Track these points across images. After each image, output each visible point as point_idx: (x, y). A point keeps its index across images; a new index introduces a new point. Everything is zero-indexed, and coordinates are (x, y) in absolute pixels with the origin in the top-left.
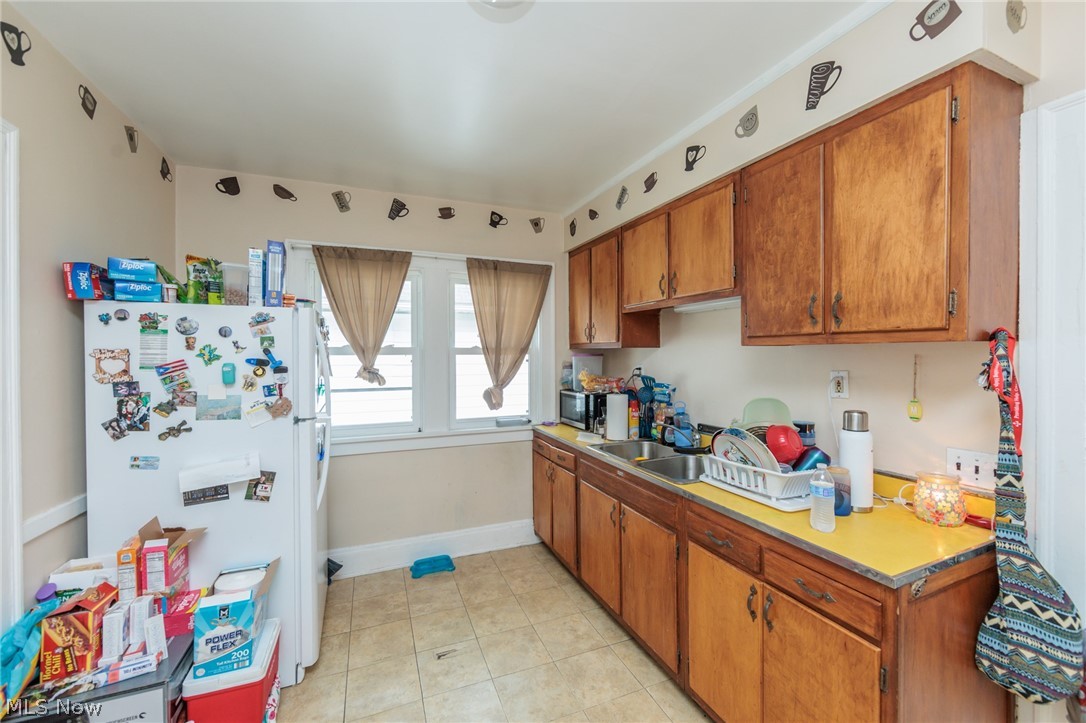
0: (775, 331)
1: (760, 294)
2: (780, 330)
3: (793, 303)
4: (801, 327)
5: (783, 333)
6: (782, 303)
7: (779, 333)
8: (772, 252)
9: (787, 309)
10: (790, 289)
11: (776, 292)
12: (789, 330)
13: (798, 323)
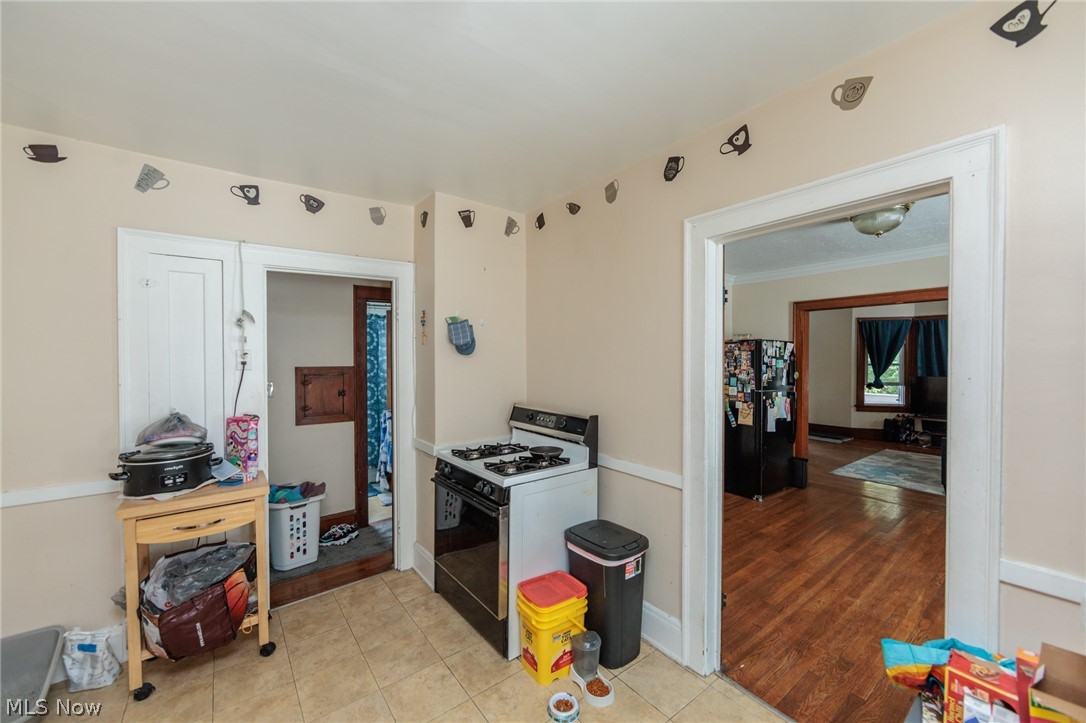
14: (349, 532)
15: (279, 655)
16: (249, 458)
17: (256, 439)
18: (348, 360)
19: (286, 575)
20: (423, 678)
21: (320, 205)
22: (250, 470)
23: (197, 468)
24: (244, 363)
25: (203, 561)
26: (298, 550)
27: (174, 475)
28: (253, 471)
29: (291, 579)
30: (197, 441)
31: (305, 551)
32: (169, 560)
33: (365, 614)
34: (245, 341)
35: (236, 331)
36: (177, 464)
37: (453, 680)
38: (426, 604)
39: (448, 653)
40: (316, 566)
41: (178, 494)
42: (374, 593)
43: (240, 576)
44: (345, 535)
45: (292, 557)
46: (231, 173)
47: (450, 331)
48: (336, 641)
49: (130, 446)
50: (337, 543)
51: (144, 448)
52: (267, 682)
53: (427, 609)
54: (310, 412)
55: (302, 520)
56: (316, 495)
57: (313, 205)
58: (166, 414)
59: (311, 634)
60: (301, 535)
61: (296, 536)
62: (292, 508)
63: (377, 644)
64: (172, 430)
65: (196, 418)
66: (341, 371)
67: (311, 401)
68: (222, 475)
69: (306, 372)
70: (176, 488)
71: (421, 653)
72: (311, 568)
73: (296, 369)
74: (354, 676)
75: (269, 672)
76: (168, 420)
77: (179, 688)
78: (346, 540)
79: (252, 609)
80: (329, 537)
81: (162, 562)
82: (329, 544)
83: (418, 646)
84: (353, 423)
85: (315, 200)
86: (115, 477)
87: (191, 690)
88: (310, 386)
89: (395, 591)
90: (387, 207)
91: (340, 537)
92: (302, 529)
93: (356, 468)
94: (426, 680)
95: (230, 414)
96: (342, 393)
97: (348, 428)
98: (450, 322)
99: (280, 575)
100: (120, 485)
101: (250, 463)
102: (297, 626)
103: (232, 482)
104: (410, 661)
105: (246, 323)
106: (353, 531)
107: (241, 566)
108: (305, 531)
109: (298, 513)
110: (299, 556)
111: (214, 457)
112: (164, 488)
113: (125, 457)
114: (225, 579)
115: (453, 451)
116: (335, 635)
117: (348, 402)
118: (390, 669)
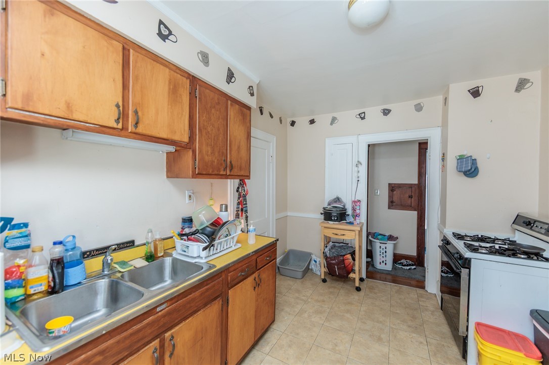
0: (210, 172)
1: (204, 152)
2: (213, 171)
3: (217, 160)
4: (220, 171)
5: (214, 173)
6: (214, 159)
7: (212, 173)
8: (210, 133)
9: (215, 163)
10: (217, 154)
11: (211, 153)
12: (216, 173)
13: (219, 170)
14: (410, 265)
15: (362, 293)
16: (357, 216)
17: (360, 209)
18: (415, 181)
19: (377, 270)
20: (411, 336)
21: (389, 111)
22: (357, 220)
23: (342, 216)
24: (358, 181)
25: (340, 247)
26: (383, 262)
27: (334, 216)
28: (358, 221)
29: (378, 272)
30: (342, 207)
31: (386, 264)
32: (333, 244)
33: (400, 299)
34: (359, 172)
35: (356, 168)
36: (335, 213)
37: (426, 347)
38: (433, 312)
39: (431, 337)
40: (390, 272)
41: (335, 223)
42: (409, 294)
43: (349, 256)
44: (407, 265)
45: (380, 264)
46: (356, 110)
47: (458, 163)
48: (383, 301)
49: (326, 206)
50: (403, 267)
51: (329, 207)
52: (354, 298)
53: (432, 314)
54: (395, 204)
55: (385, 250)
56: (391, 241)
57: (386, 112)
58: (335, 197)
59: (375, 293)
60: (384, 256)
61: (382, 255)
62: (380, 243)
63: (398, 311)
64: (336, 202)
65: (344, 199)
66: (411, 186)
67: (395, 199)
68: (349, 220)
69: (393, 185)
70: (334, 221)
71: (416, 327)
72: (388, 272)
73: (389, 184)
74: (383, 315)
75: (356, 296)
76: (335, 199)
77: (333, 285)
78: (408, 268)
79: (353, 271)
80: (400, 263)
81: (331, 244)
82: (400, 267)
83: (417, 324)
84: (416, 212)
85: (387, 110)
86: (321, 214)
87: (335, 287)
88: (395, 192)
89: (420, 299)
90: (423, 101)
91: (405, 265)
92: (385, 254)
93: (417, 235)
94: (412, 338)
95: (353, 199)
96: (411, 197)
97: (414, 214)
98: (458, 158)
99: (375, 269)
100: (323, 217)
101: (357, 218)
102: (371, 288)
103: (351, 223)
104: (409, 326)
105: (360, 166)
106: (413, 265)
107: (350, 253)
108: (386, 255)
109: (383, 246)
110: (383, 264)
111: (347, 213)
112: (331, 220)
113: (324, 208)
114: (344, 255)
115: (453, 233)
116: (383, 299)
117: (414, 202)
118: (398, 323)
